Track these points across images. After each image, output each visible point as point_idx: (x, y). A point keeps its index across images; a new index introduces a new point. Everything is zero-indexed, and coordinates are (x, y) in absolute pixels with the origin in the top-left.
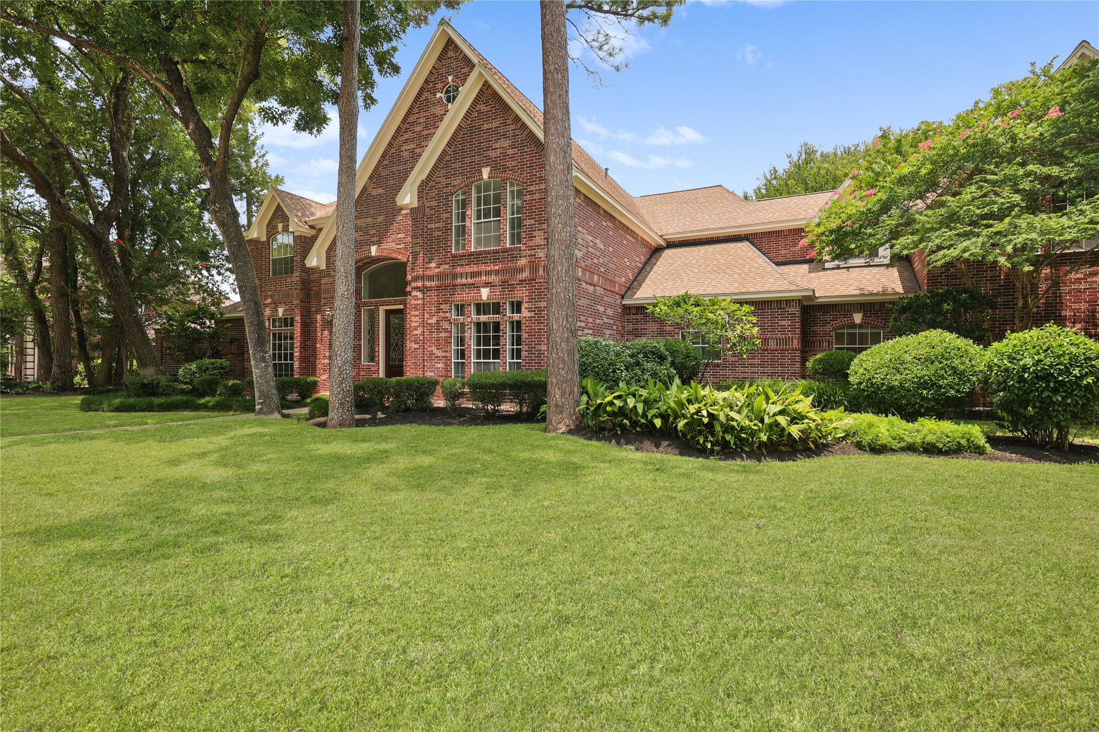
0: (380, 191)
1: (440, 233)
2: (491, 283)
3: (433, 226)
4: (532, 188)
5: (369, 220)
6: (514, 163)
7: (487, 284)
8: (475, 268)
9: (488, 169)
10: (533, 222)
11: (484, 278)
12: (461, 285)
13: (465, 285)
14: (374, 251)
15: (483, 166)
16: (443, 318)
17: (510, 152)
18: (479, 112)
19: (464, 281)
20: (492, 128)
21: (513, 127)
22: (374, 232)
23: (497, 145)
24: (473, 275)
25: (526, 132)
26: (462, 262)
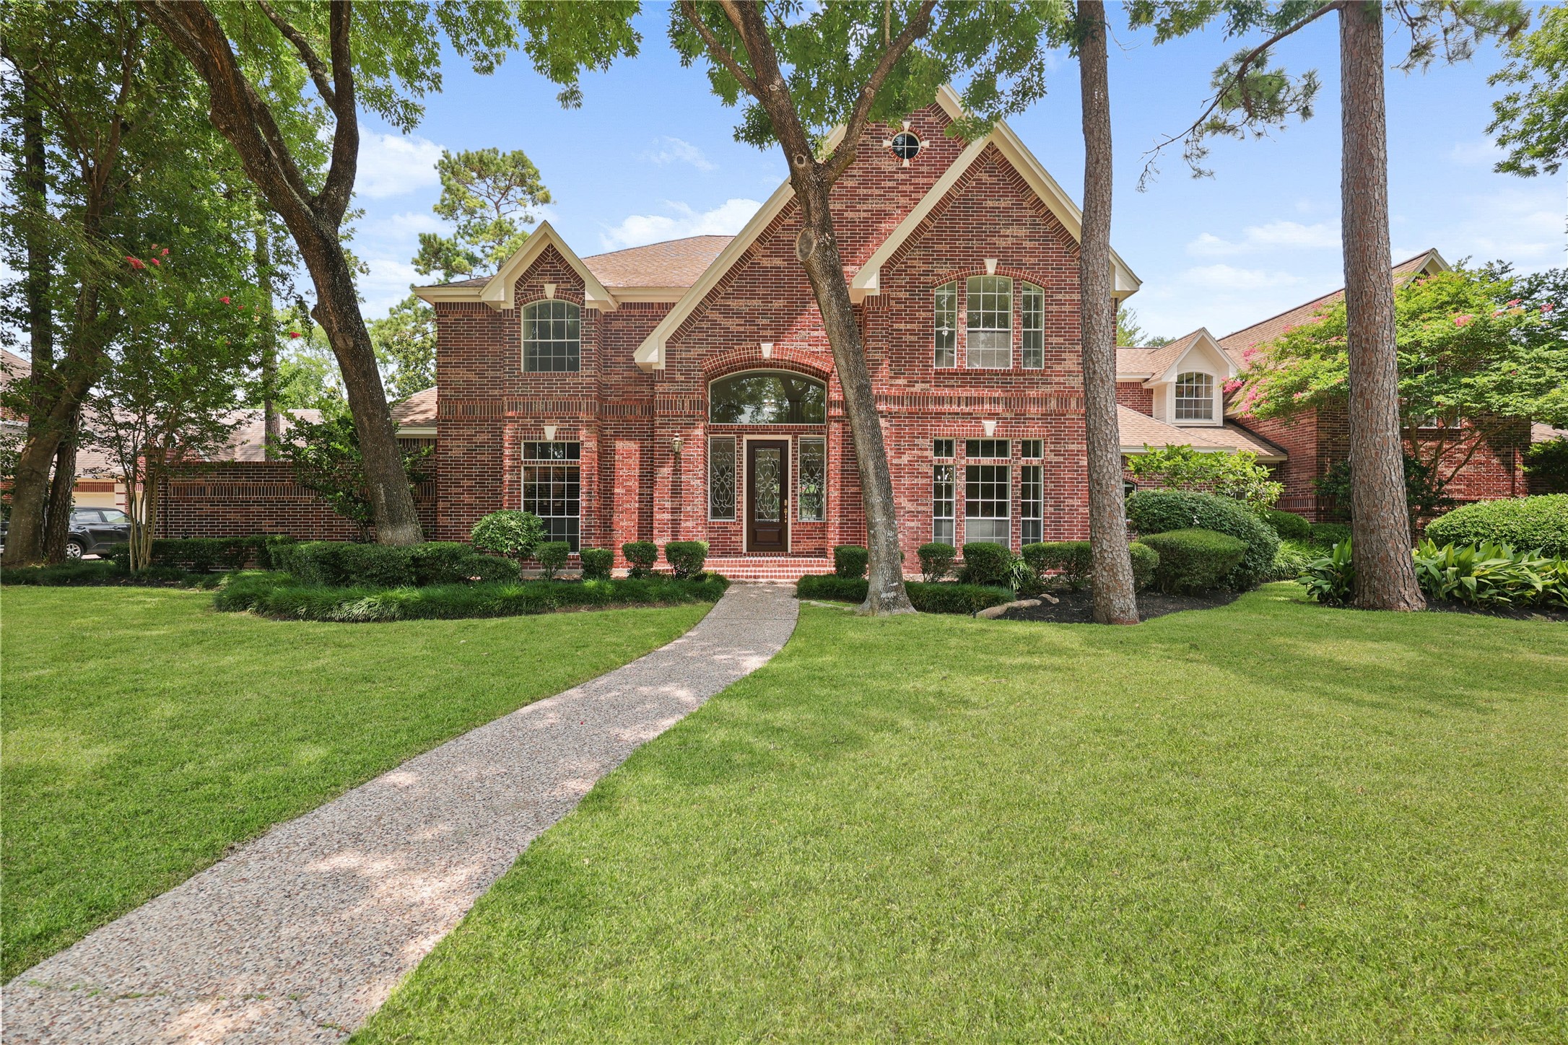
0: (778, 262)
1: (915, 338)
2: (998, 414)
3: (902, 326)
4: (1059, 297)
5: (756, 303)
6: (1033, 260)
7: (991, 416)
8: (973, 393)
9: (995, 261)
10: (1061, 340)
11: (987, 406)
12: (949, 414)
13: (958, 414)
14: (767, 350)
15: (986, 256)
16: (919, 457)
17: (1027, 244)
18: (979, 181)
19: (955, 408)
20: (999, 208)
21: (1032, 212)
22: (765, 321)
23: (1008, 232)
24: (969, 401)
25: (1052, 223)
26: (952, 382)
